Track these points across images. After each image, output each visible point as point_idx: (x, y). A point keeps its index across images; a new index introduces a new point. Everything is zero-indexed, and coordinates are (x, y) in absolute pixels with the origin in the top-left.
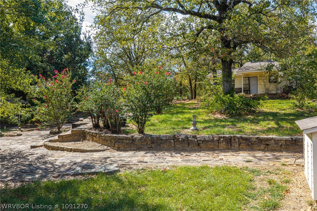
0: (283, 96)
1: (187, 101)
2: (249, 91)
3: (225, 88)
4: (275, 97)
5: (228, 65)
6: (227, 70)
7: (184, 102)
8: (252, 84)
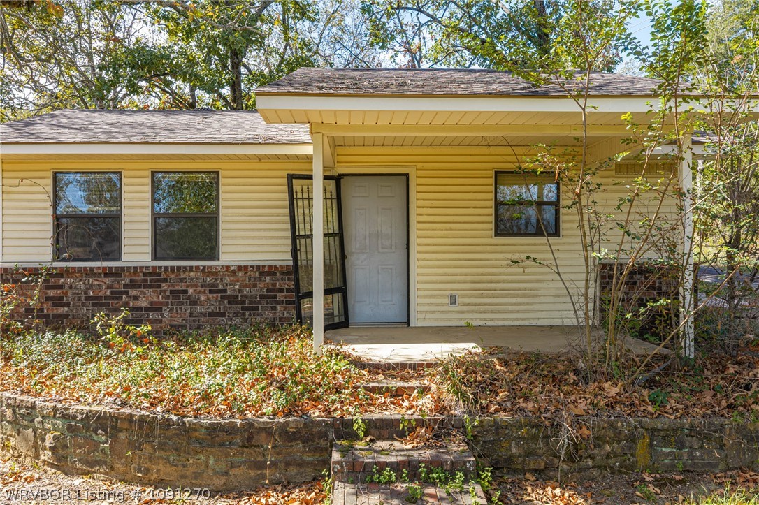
8: (365, 238)
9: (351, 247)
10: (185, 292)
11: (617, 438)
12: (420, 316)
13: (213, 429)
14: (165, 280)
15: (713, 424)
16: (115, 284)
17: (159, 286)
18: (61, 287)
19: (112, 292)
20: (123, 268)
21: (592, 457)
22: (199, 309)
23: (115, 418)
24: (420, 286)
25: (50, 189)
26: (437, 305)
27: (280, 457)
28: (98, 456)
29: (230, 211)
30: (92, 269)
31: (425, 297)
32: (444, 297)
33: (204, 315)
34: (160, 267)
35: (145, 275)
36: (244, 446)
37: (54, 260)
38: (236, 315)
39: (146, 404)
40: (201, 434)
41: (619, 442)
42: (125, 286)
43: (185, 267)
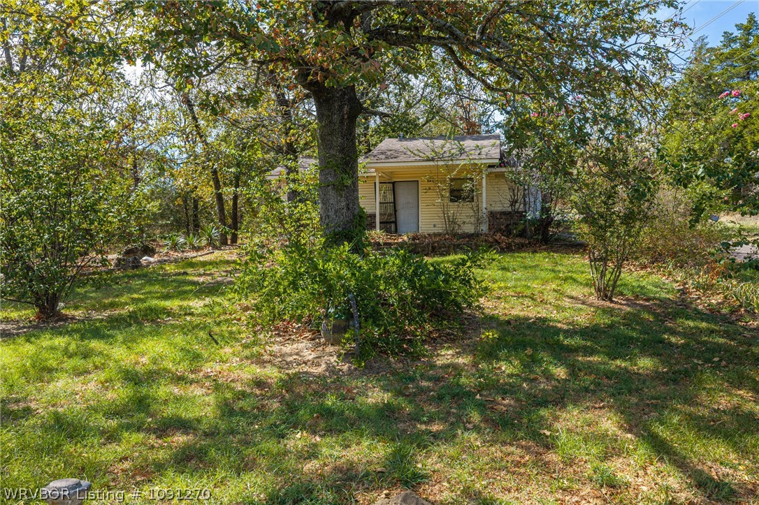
0: (496, 241)
1: (206, 251)
2: (395, 222)
3: (331, 213)
4: (476, 244)
5: (342, 122)
6: (338, 140)
7: (195, 254)
9: (399, 207)
26: (429, 227)
32: (431, 224)
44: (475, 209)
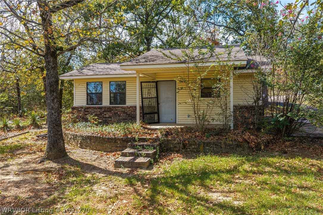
2: (158, 113)
7: (15, 134)
8: (165, 98)
9: (161, 101)
10: (117, 113)
11: (196, 144)
12: (179, 120)
13: (108, 138)
14: (112, 110)
15: (218, 142)
16: (101, 111)
17: (111, 112)
18: (88, 112)
19: (100, 113)
20: (102, 107)
21: (189, 149)
22: (121, 118)
23: (91, 136)
24: (179, 112)
25: (86, 87)
26: (184, 117)
27: (122, 145)
28: (87, 145)
29: (129, 91)
30: (95, 107)
31: (181, 115)
32: (186, 115)
33: (122, 119)
34: (111, 107)
35: (108, 108)
36: (114, 142)
37: (87, 105)
38: (130, 119)
39: (97, 134)
40: (106, 140)
41: (196, 145)
42: (103, 111)
43: (117, 107)
44: (224, 108)
